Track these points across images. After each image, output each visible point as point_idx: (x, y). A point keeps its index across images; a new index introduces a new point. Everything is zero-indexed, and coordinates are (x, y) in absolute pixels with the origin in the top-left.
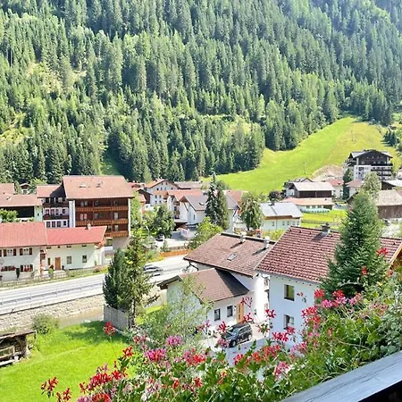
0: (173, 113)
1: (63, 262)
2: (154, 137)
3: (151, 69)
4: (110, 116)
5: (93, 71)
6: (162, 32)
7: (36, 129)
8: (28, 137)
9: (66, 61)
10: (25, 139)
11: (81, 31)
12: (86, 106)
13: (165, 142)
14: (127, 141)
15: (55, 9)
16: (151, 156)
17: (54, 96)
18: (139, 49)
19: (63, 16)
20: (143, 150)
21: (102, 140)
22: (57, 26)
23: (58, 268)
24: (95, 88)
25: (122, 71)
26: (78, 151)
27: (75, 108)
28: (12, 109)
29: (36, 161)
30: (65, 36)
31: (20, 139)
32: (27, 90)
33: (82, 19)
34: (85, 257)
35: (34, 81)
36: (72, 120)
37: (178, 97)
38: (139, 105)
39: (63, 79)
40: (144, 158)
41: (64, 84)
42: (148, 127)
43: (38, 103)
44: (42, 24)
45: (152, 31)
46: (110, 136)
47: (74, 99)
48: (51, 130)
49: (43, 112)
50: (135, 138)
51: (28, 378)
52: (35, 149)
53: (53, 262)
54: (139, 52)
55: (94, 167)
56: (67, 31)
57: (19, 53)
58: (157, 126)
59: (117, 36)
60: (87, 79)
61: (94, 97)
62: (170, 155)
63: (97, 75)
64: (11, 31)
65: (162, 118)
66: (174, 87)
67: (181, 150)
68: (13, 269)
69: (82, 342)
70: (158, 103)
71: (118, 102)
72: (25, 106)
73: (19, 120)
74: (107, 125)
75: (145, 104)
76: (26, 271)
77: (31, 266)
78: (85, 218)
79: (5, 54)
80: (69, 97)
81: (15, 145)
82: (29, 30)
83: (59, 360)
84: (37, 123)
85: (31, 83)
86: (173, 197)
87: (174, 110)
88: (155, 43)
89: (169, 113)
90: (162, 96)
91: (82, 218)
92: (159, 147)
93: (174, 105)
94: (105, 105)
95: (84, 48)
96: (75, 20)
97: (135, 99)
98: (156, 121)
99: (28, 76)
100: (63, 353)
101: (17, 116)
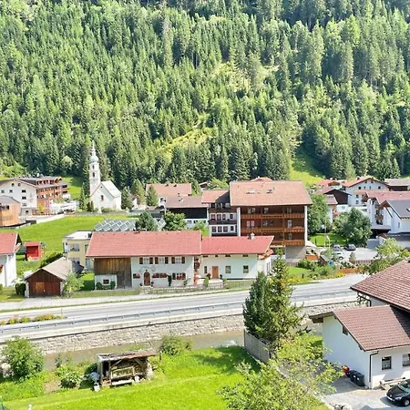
0: (388, 102)
1: (222, 271)
2: (362, 129)
3: (360, 56)
4: (306, 110)
5: (286, 65)
6: (377, 12)
7: (220, 129)
8: (210, 137)
9: (255, 58)
10: (208, 139)
11: (274, 25)
12: (276, 102)
13: (376, 133)
14: (324, 136)
15: (246, 6)
16: (356, 150)
17: (240, 94)
18: (345, 35)
19: (254, 12)
20: (346, 144)
21: (294, 136)
22: (247, 23)
23: (216, 277)
24: (289, 83)
25: (323, 61)
26: (265, 149)
27: (263, 105)
28: (196, 111)
29: (218, 160)
30: (255, 32)
31: (203, 139)
32: (212, 91)
33: (276, 12)
34: (246, 267)
35: (219, 81)
36: (260, 117)
37: (396, 84)
38: (342, 95)
39: (252, 76)
40: (347, 153)
41: (252, 81)
42: (353, 119)
43: (223, 103)
44: (231, 23)
45: (363, 14)
46: (305, 132)
47: (263, 96)
48: (236, 128)
49: (228, 111)
50: (336, 131)
51: (143, 404)
52: (218, 148)
53: (210, 271)
54: (344, 39)
55: (283, 165)
56: (258, 27)
57: (205, 56)
58: (365, 117)
59: (317, 25)
60: (279, 74)
61: (287, 91)
62: (382, 148)
63: (291, 68)
64: (198, 34)
65: (372, 108)
66: (391, 73)
67: (397, 143)
68: (165, 276)
69: (214, 369)
70: (368, 92)
71: (315, 95)
72: (209, 106)
73: (202, 120)
74: (301, 120)
75: (351, 94)
76: (178, 278)
77: (184, 275)
78: (253, 225)
79: (190, 58)
80: (257, 94)
81: (197, 145)
82: (216, 31)
83: (183, 387)
84: (221, 123)
85: (217, 84)
86: (374, 199)
87: (391, 97)
88: (366, 25)
89: (383, 102)
90: (374, 84)
91: (248, 225)
92: (368, 140)
93: (390, 91)
94: (299, 99)
95: (277, 42)
96: (268, 14)
97: (337, 89)
98: (365, 112)
99: (213, 76)
100: (187, 380)
101: (200, 117)
